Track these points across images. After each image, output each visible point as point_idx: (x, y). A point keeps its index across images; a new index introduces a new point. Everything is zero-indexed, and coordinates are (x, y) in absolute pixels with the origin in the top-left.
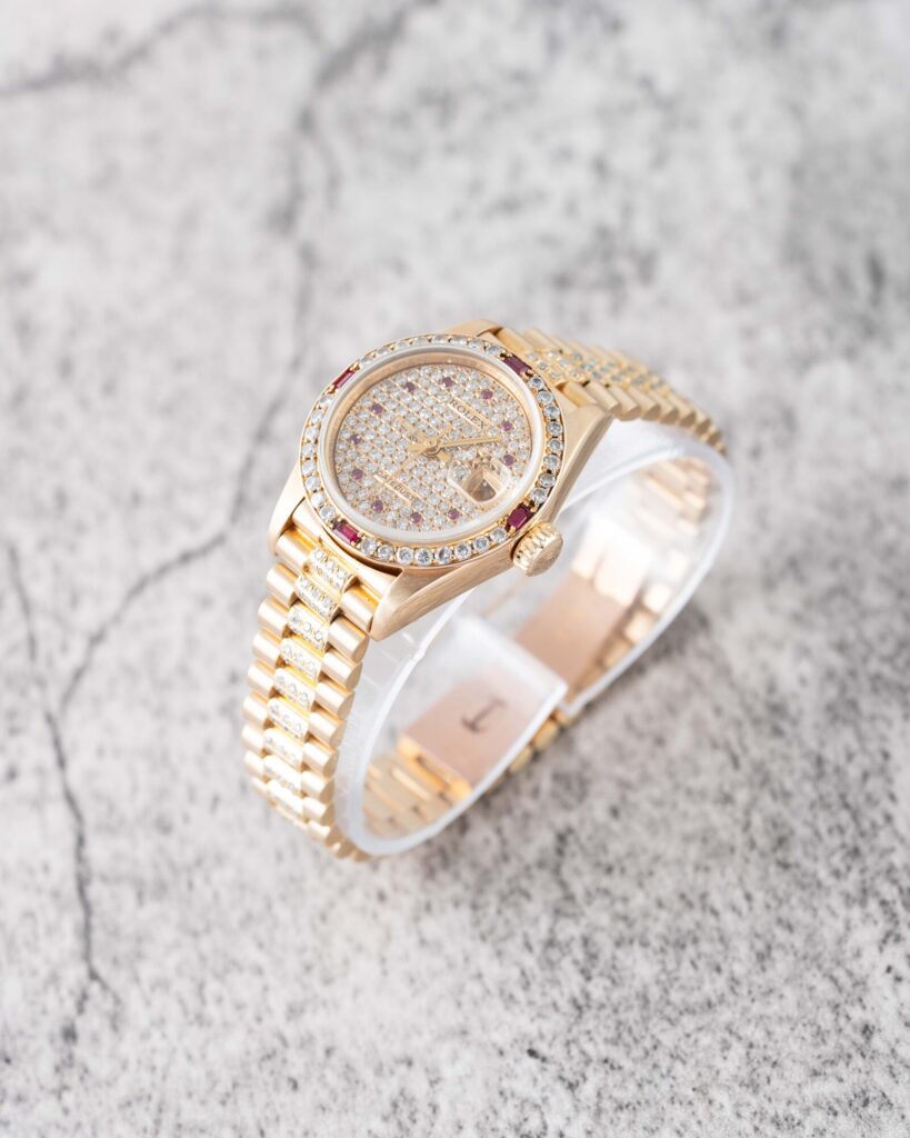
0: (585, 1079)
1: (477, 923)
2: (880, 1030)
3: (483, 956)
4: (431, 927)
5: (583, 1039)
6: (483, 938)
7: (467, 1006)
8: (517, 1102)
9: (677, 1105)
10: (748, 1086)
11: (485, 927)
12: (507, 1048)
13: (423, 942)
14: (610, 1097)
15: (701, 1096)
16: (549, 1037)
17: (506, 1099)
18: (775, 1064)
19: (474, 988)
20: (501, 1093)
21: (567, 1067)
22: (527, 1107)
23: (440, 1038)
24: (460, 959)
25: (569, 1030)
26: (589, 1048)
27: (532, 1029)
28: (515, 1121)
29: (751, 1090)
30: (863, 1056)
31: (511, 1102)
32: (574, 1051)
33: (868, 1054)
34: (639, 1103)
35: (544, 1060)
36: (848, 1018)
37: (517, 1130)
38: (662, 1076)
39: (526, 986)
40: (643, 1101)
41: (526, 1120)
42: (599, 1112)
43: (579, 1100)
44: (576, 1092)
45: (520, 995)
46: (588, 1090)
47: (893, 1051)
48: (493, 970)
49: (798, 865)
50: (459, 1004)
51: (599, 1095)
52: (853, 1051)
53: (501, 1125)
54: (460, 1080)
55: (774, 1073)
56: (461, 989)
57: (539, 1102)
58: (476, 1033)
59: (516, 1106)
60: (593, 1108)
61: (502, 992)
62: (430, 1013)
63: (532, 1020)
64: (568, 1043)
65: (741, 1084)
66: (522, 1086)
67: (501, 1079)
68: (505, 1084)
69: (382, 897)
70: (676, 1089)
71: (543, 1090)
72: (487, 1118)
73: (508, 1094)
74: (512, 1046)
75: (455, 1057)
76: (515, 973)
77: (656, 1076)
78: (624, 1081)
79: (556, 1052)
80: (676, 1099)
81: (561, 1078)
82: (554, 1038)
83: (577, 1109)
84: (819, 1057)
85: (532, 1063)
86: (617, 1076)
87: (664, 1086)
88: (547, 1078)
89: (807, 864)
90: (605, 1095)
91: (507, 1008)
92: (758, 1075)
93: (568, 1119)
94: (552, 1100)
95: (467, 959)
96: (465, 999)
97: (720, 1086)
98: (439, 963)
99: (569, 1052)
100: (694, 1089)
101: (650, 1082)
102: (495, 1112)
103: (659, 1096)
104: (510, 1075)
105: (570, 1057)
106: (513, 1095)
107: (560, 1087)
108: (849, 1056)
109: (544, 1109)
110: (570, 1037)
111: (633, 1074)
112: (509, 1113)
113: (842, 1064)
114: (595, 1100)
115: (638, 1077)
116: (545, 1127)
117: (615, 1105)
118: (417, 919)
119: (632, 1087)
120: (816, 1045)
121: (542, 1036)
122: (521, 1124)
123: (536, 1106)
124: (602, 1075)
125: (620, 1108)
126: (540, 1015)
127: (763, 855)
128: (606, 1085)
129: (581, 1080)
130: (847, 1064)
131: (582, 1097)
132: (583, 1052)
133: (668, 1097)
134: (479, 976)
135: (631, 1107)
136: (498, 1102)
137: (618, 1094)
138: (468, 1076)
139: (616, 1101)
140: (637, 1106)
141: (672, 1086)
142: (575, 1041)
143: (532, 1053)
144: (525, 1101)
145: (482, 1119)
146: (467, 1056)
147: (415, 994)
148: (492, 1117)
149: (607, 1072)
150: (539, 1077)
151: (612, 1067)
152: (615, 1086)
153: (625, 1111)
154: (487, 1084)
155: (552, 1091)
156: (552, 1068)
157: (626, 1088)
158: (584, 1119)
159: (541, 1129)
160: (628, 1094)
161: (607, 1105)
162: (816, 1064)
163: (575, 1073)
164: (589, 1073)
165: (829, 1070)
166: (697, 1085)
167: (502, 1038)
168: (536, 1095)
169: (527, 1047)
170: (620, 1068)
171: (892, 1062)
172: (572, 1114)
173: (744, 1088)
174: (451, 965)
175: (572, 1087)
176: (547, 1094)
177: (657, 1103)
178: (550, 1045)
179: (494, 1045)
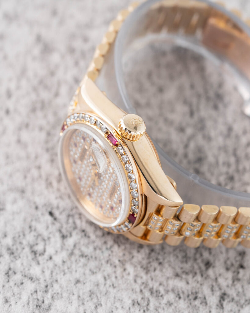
0: (71, 235)
1: (47, 142)
2: (214, 267)
3: (44, 159)
4: (25, 136)
5: (77, 216)
6: (47, 150)
7: (29, 180)
8: (36, 234)
9: (109, 265)
10: (144, 269)
11: (50, 145)
12: (40, 207)
13: (19, 141)
14: (80, 249)
15: (121, 265)
16: (61, 209)
17: (31, 231)
18: (160, 264)
19: (35, 172)
20: (30, 227)
21: (65, 226)
22: (40, 239)
23: (11, 190)
24: (33, 156)
25: (72, 210)
26: (78, 222)
27: (55, 202)
28: (31, 243)
29: (145, 271)
30: (202, 276)
31: (33, 233)
32: (71, 221)
33: (205, 276)
34: (92, 257)
35: (55, 219)
36: (201, 255)
37: (31, 247)
38: (107, 249)
39: (59, 181)
40: (94, 257)
41: (37, 244)
42: (72, 254)
43: (64, 245)
44: (65, 240)
45: (55, 184)
46: (70, 242)
47: (216, 279)
48: (47, 167)
49: (203, 174)
50: (25, 177)
51: (75, 246)
52: (198, 271)
53: (25, 242)
54: (13, 213)
55: (158, 268)
56: (29, 170)
57: (46, 238)
58: (28, 194)
59: (34, 236)
60: (70, 251)
61: (47, 179)
62: (11, 176)
63: (56, 198)
64: (69, 216)
65: (142, 267)
66: (40, 227)
67: (32, 220)
68: (34, 224)
69: (7, 112)
70: (111, 257)
71: (50, 233)
72: (19, 236)
73: (33, 228)
74: (43, 207)
75: (15, 201)
76: (56, 173)
77: (104, 248)
78: (89, 244)
79: (62, 218)
80: (109, 262)
81: (60, 231)
82: (64, 210)
83: (62, 248)
84: (182, 268)
85: (49, 218)
86: (86, 240)
87: (106, 253)
88: (54, 228)
89: (208, 175)
90: (77, 247)
91: (47, 187)
92: (151, 266)
93: (57, 252)
94: (52, 240)
95: (36, 157)
96: (29, 176)
97: (131, 264)
98: (23, 154)
99: (68, 220)
100: (119, 261)
101: (100, 249)
102: (24, 235)
103: (102, 258)
104: (37, 220)
105: (67, 222)
106: (35, 230)
107: (58, 235)
108: (196, 273)
109: (47, 242)
110: (71, 213)
111: (94, 242)
112: (30, 238)
113: (190, 276)
114: (72, 247)
115: (96, 244)
116: (45, 251)
117: (80, 254)
118: (20, 129)
119: (91, 248)
120: (182, 262)
121: (58, 208)
122: (34, 245)
123: (44, 240)
124: (79, 237)
125: (82, 256)
126: (61, 197)
127: (189, 162)
128: (79, 243)
129: (69, 235)
130: (193, 277)
131: (66, 243)
132: (74, 223)
133: (106, 259)
134: (39, 168)
135: (87, 258)
136: (27, 231)
137: (84, 249)
138: (18, 213)
139: (81, 251)
140: (90, 258)
141: (109, 255)
142: (73, 216)
143: (51, 214)
144: (39, 235)
145: (17, 235)
146: (21, 203)
147: (7, 164)
148: (22, 236)
149: (82, 237)
150: (50, 226)
151: (85, 235)
152: (84, 245)
153: (84, 258)
154: (25, 220)
155: (54, 235)
156: (58, 225)
157: (88, 248)
158: (64, 255)
159: (42, 251)
160: (89, 251)
161: (77, 252)
162: (179, 271)
163: (67, 231)
164: (74, 233)
165: (184, 276)
166: (121, 259)
167: (40, 201)
168: (45, 234)
169: (49, 210)
170: (89, 237)
171: (214, 284)
172: (59, 250)
173: (142, 269)
174: (28, 157)
175: (64, 237)
176: (51, 236)
177: (100, 260)
178: (61, 213)
179: (35, 203)
